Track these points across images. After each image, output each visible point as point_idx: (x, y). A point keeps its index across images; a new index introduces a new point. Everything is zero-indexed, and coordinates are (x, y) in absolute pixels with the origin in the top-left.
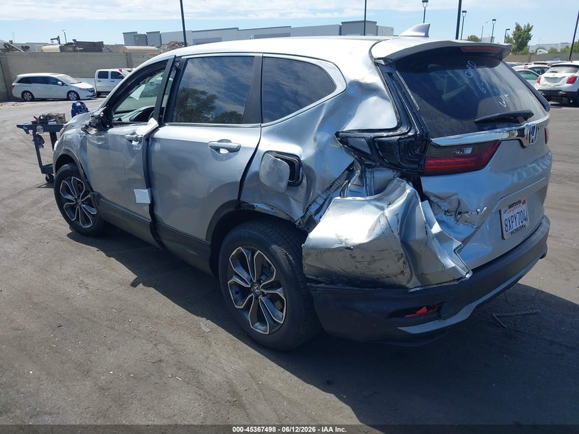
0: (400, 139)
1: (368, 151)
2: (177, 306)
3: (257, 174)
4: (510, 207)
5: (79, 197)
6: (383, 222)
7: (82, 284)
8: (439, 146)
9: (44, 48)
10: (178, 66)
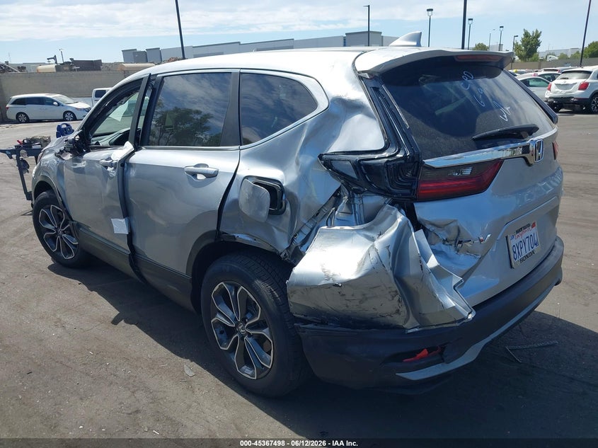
0: (388, 161)
1: (354, 175)
2: (160, 346)
3: (236, 202)
4: (518, 232)
5: (59, 226)
6: (373, 255)
7: (59, 323)
8: (434, 168)
9: (40, 67)
10: (154, 85)
